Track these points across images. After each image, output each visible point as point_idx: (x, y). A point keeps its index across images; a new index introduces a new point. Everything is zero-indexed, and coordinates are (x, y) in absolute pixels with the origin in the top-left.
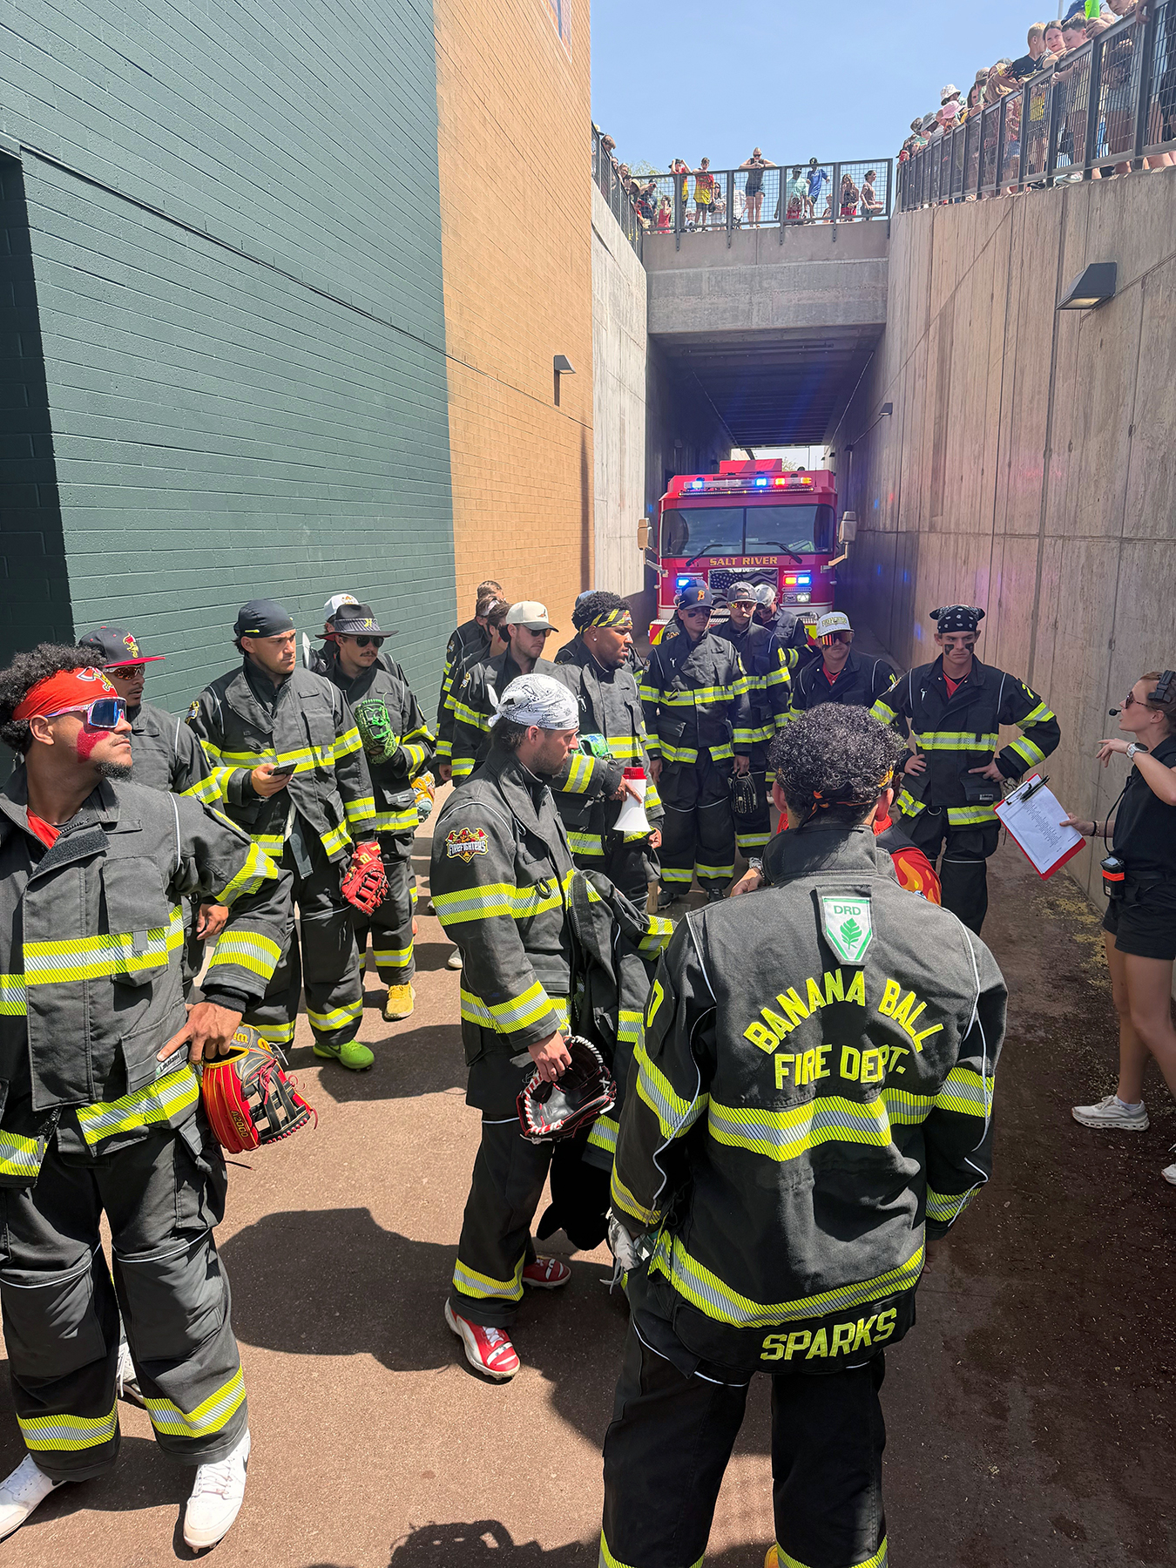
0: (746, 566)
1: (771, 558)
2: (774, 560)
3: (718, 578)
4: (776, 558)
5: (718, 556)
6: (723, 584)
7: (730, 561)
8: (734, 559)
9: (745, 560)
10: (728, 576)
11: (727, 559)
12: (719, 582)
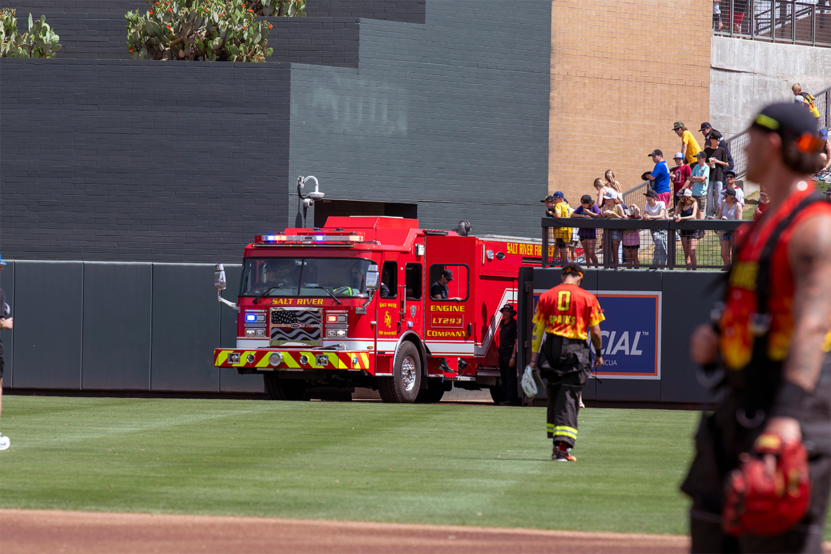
0: (300, 306)
1: (319, 300)
2: (321, 302)
3: (277, 314)
4: (322, 300)
5: (278, 297)
6: (280, 320)
7: (288, 301)
8: (291, 300)
9: (299, 301)
10: (284, 313)
11: (286, 300)
12: (278, 318)
